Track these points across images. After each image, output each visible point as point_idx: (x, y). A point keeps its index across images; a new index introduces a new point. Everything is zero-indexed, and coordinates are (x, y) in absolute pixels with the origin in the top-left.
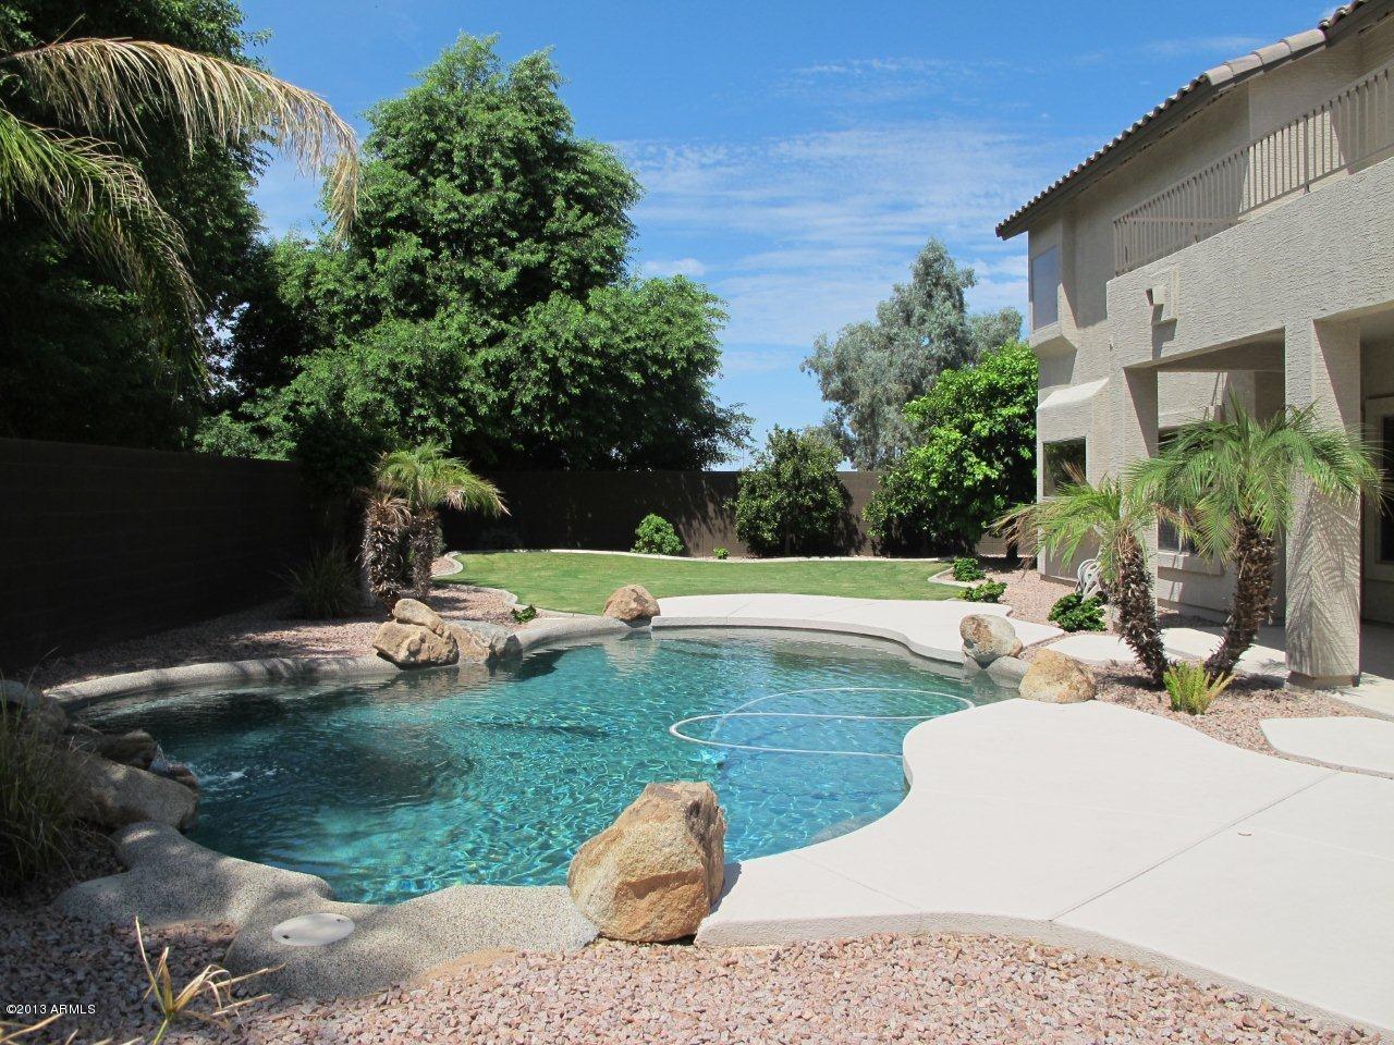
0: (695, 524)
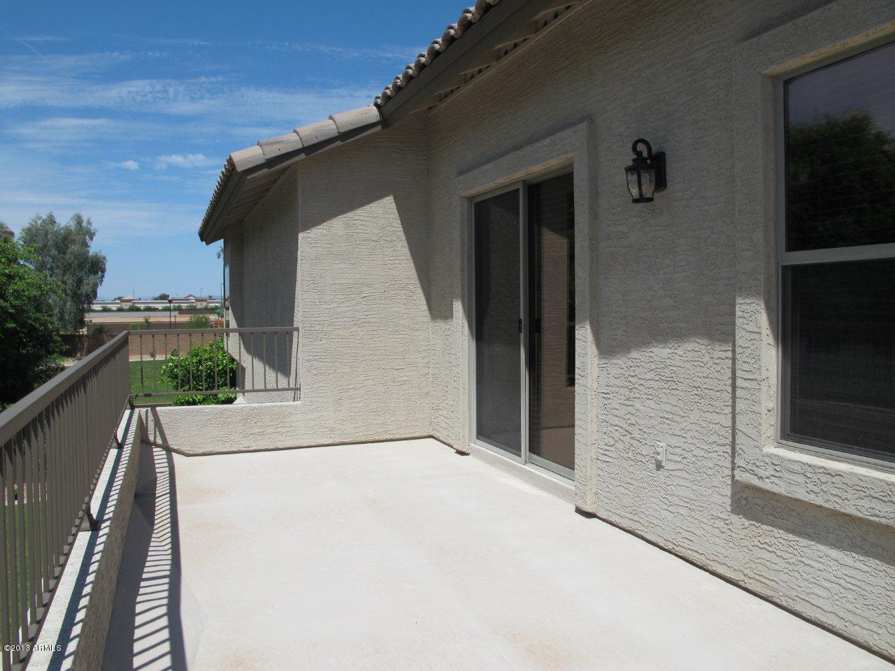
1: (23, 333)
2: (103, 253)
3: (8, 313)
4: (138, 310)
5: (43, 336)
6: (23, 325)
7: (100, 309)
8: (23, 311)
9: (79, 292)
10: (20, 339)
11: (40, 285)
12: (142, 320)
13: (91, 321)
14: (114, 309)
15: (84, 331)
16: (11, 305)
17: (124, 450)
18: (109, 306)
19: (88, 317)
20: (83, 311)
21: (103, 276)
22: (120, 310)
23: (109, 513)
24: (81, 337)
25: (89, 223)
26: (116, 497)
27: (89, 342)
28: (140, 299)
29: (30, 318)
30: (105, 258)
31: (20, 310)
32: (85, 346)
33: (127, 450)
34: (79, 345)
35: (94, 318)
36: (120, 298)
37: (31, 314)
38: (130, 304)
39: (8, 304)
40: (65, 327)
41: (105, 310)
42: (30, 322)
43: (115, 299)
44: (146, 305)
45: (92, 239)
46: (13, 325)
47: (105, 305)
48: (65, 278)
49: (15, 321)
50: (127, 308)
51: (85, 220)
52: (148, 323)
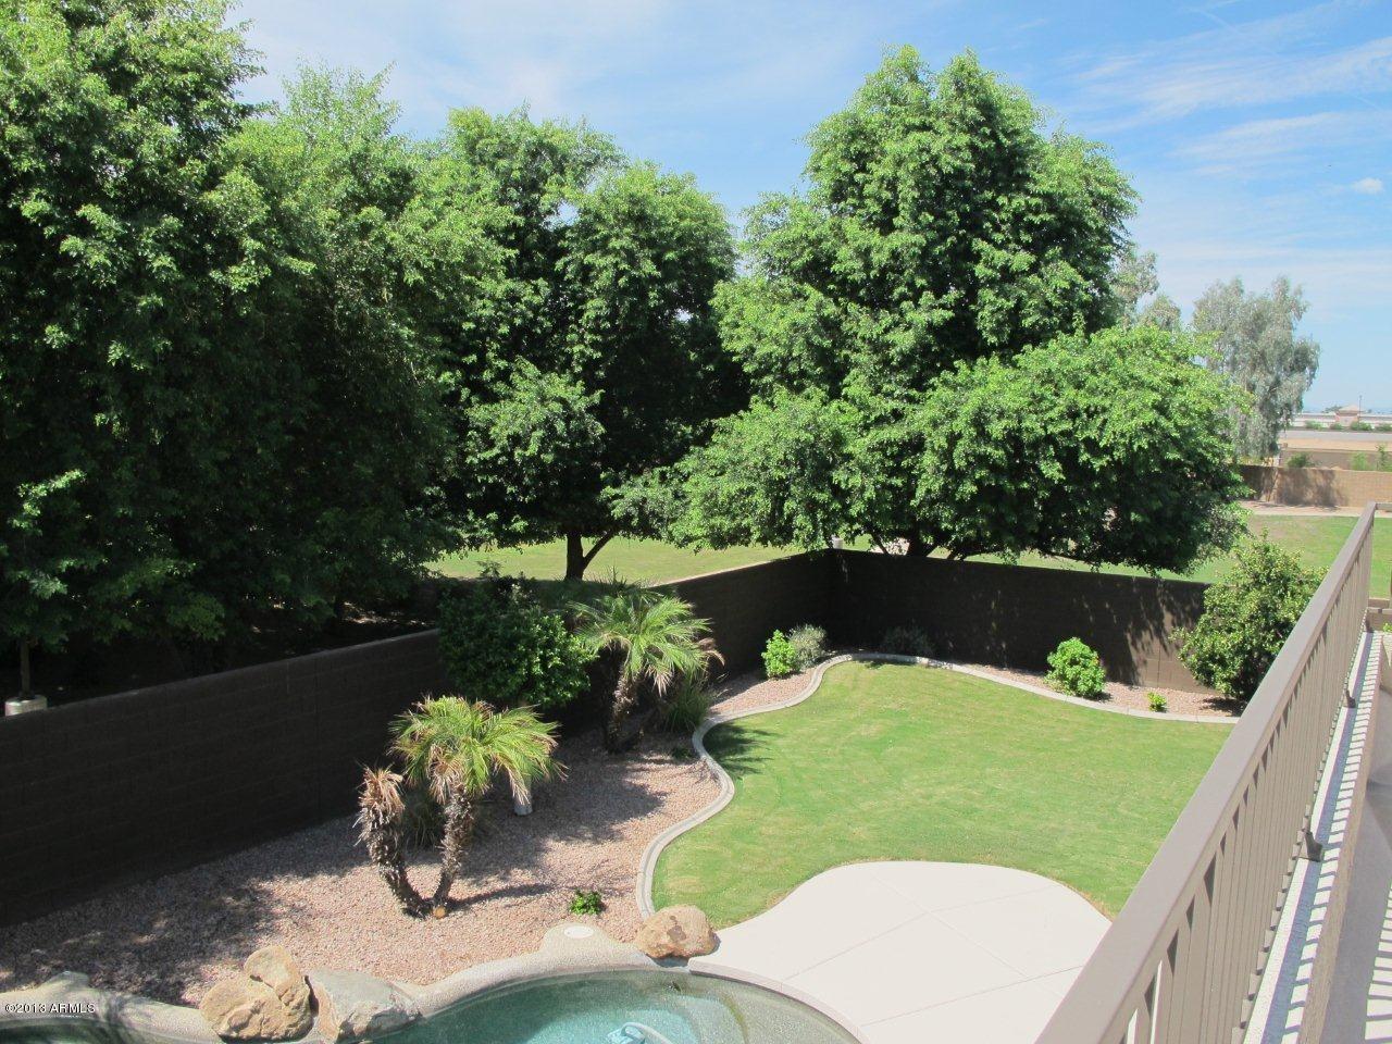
0: (1146, 636)
1: (1189, 466)
2: (1316, 340)
3: (1170, 436)
4: (1366, 429)
5: (1217, 472)
6: (1189, 455)
7: (1302, 425)
8: (1191, 434)
9: (1272, 400)
10: (1184, 475)
11: (1218, 395)
12: (1373, 448)
13: (1286, 445)
14: (1325, 426)
15: (1275, 462)
16: (1176, 425)
17: (1359, 712)
18: (1317, 420)
19: (1282, 439)
20: (1276, 428)
21: (1313, 376)
22: (1334, 428)
23: (1337, 833)
24: (1269, 470)
25: (1299, 292)
26: (1347, 803)
27: (1282, 479)
28: (1370, 411)
29: (1199, 444)
30: (1317, 347)
31: (1187, 433)
32: (1276, 486)
33: (1364, 712)
34: (1266, 481)
35: (1293, 440)
36: (1335, 409)
37: (1200, 438)
38: (1352, 419)
39: (1170, 425)
40: (1246, 454)
41: (1309, 427)
42: (1200, 450)
43: (1328, 410)
44: (1382, 422)
45: (1300, 317)
46: (1177, 456)
47: (1310, 420)
48: (1254, 378)
49: (1180, 449)
50: (1347, 425)
51: (1293, 287)
52: (1383, 453)
